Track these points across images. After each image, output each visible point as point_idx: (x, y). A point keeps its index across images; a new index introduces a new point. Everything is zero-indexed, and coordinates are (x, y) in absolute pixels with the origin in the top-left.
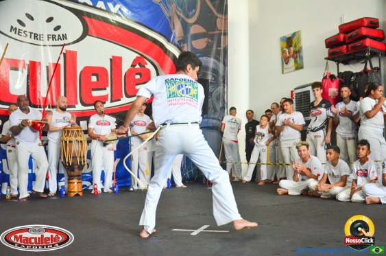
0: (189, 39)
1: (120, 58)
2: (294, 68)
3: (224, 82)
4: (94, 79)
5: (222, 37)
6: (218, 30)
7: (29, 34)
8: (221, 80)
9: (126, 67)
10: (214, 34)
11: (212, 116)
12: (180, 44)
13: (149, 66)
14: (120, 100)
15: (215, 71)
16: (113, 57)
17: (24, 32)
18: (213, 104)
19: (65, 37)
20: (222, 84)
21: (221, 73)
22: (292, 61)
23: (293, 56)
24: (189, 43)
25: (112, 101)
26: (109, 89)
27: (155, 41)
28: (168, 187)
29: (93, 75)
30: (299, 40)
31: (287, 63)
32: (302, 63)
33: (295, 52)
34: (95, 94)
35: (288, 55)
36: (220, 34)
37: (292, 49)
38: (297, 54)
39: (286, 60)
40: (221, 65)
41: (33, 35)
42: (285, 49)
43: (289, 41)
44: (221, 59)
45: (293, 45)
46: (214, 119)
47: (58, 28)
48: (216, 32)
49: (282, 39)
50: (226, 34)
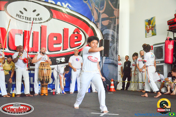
0: (100, 21)
1: (68, 29)
2: (152, 35)
3: (117, 41)
4: (55, 39)
5: (117, 19)
6: (114, 16)
7: (25, 18)
8: (116, 40)
9: (70, 33)
10: (112, 18)
11: (111, 58)
12: (96, 23)
13: (81, 33)
14: (67, 49)
15: (113, 36)
16: (64, 28)
17: (23, 17)
18: (112, 52)
19: (41, 19)
20: (116, 42)
21: (116, 37)
22: (151, 31)
23: (151, 29)
24: (100, 22)
25: (63, 50)
26: (62, 44)
27: (84, 21)
28: (89, 92)
29: (54, 37)
30: (154, 21)
31: (148, 33)
32: (156, 32)
33: (152, 27)
34: (55, 46)
35: (149, 28)
36: (116, 18)
37: (151, 26)
38: (153, 28)
39: (147, 31)
40: (116, 33)
41: (26, 18)
42: (147, 26)
43: (149, 22)
44: (116, 30)
45: (151, 24)
46: (112, 59)
47: (38, 15)
48: (113, 17)
49: (146, 21)
50: (118, 18)
